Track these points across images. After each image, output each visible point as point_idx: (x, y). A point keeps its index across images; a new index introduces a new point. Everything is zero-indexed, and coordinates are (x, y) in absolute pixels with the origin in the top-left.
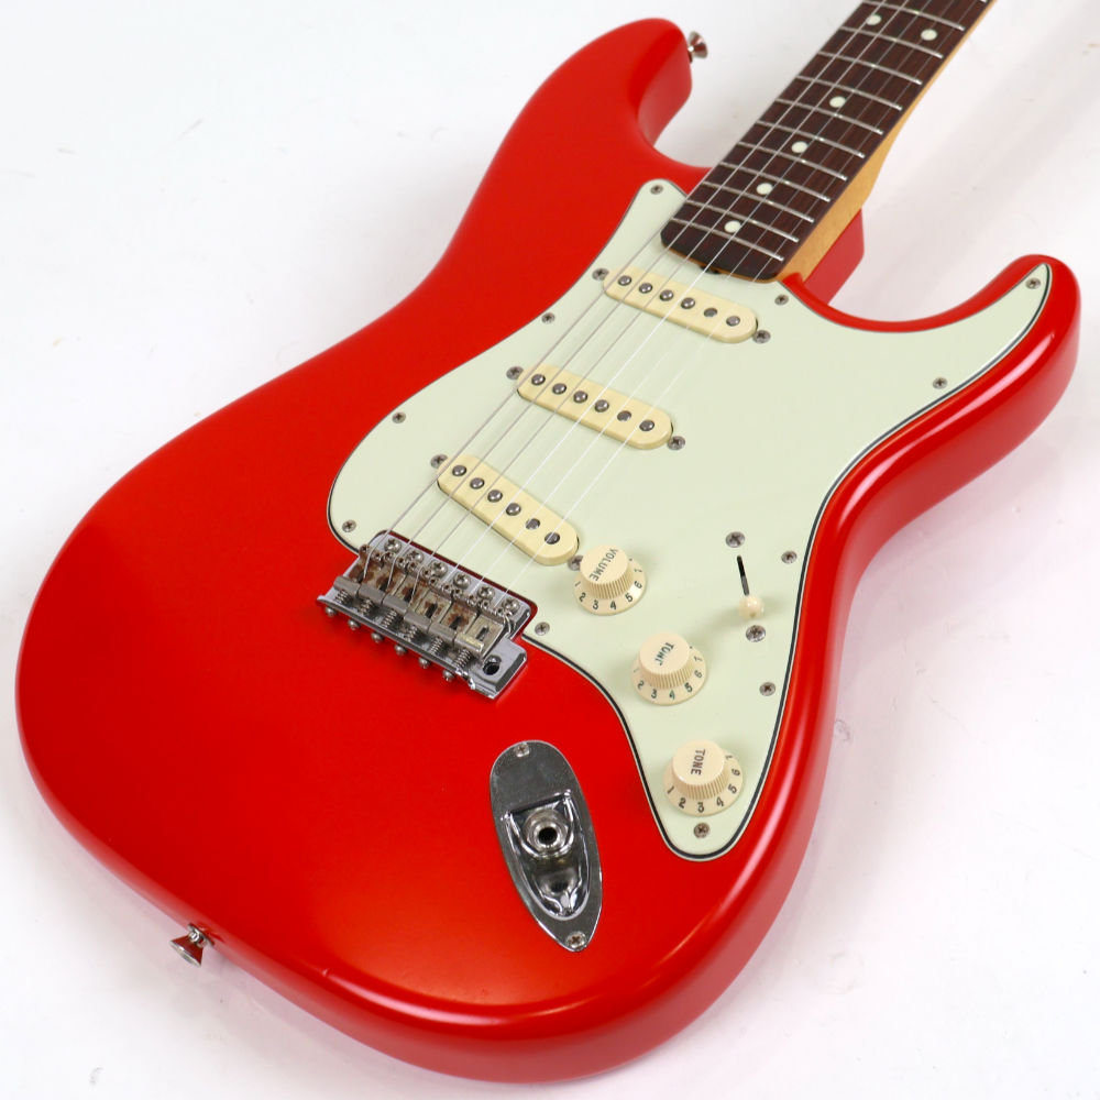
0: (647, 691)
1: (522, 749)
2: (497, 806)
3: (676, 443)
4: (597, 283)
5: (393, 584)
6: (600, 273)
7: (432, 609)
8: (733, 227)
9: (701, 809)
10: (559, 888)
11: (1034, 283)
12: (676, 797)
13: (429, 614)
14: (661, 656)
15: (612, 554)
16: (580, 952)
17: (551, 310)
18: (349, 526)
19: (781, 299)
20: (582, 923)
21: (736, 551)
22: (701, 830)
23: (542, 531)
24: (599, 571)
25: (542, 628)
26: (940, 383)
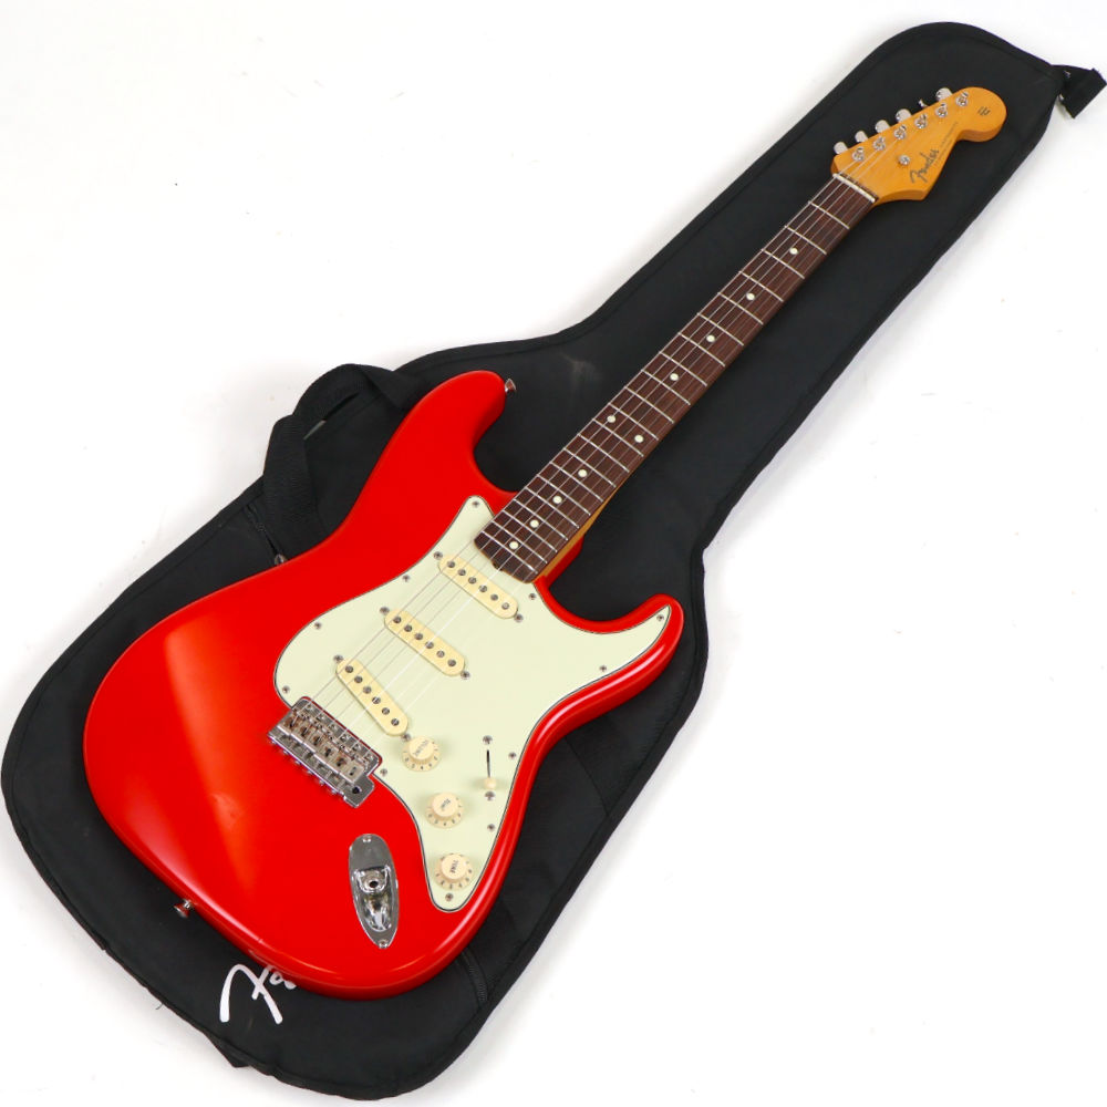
0: (433, 819)
1: (367, 839)
2: (351, 866)
3: (465, 675)
4: (435, 561)
5: (308, 733)
6: (438, 555)
7: (328, 752)
8: (514, 546)
9: (451, 887)
10: (377, 907)
11: (661, 618)
12: (440, 879)
13: (327, 755)
14: (443, 806)
15: (425, 743)
16: (383, 949)
17: (409, 573)
18: (286, 689)
19: (532, 596)
20: (386, 935)
21: (487, 747)
22: (449, 897)
23: (390, 717)
24: (418, 752)
25: (384, 772)
26: (603, 668)
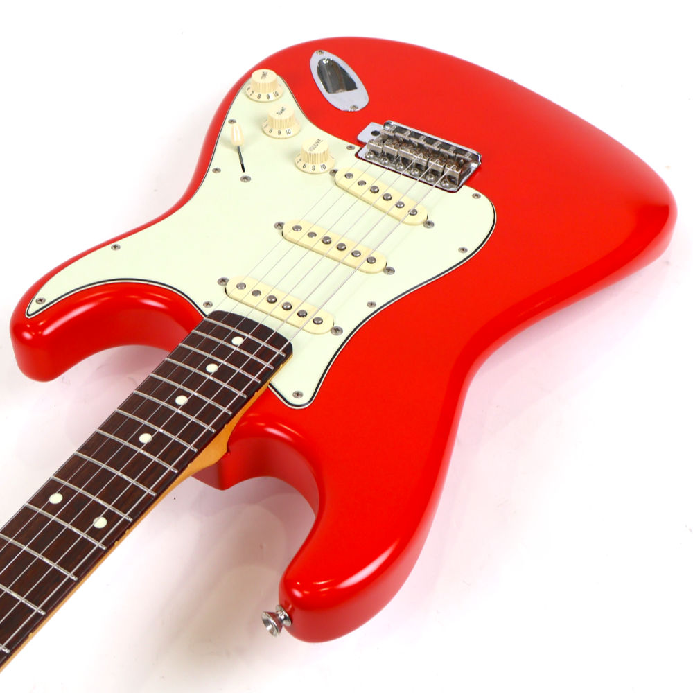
8: (238, 341)
14: (283, 110)
